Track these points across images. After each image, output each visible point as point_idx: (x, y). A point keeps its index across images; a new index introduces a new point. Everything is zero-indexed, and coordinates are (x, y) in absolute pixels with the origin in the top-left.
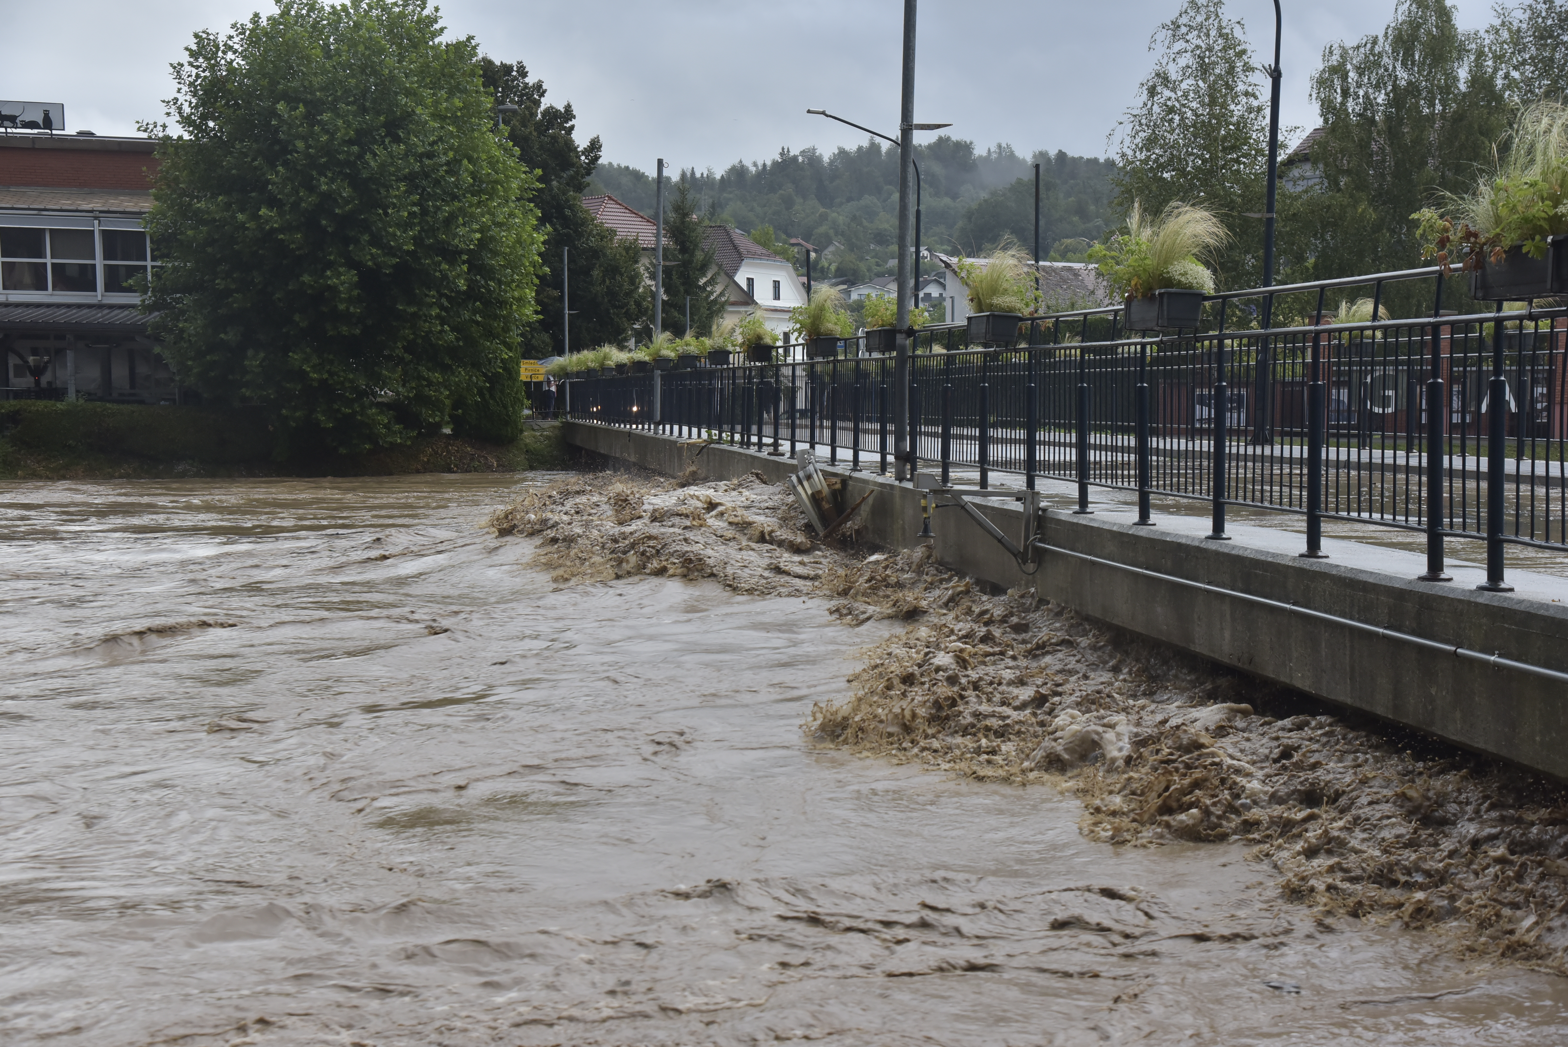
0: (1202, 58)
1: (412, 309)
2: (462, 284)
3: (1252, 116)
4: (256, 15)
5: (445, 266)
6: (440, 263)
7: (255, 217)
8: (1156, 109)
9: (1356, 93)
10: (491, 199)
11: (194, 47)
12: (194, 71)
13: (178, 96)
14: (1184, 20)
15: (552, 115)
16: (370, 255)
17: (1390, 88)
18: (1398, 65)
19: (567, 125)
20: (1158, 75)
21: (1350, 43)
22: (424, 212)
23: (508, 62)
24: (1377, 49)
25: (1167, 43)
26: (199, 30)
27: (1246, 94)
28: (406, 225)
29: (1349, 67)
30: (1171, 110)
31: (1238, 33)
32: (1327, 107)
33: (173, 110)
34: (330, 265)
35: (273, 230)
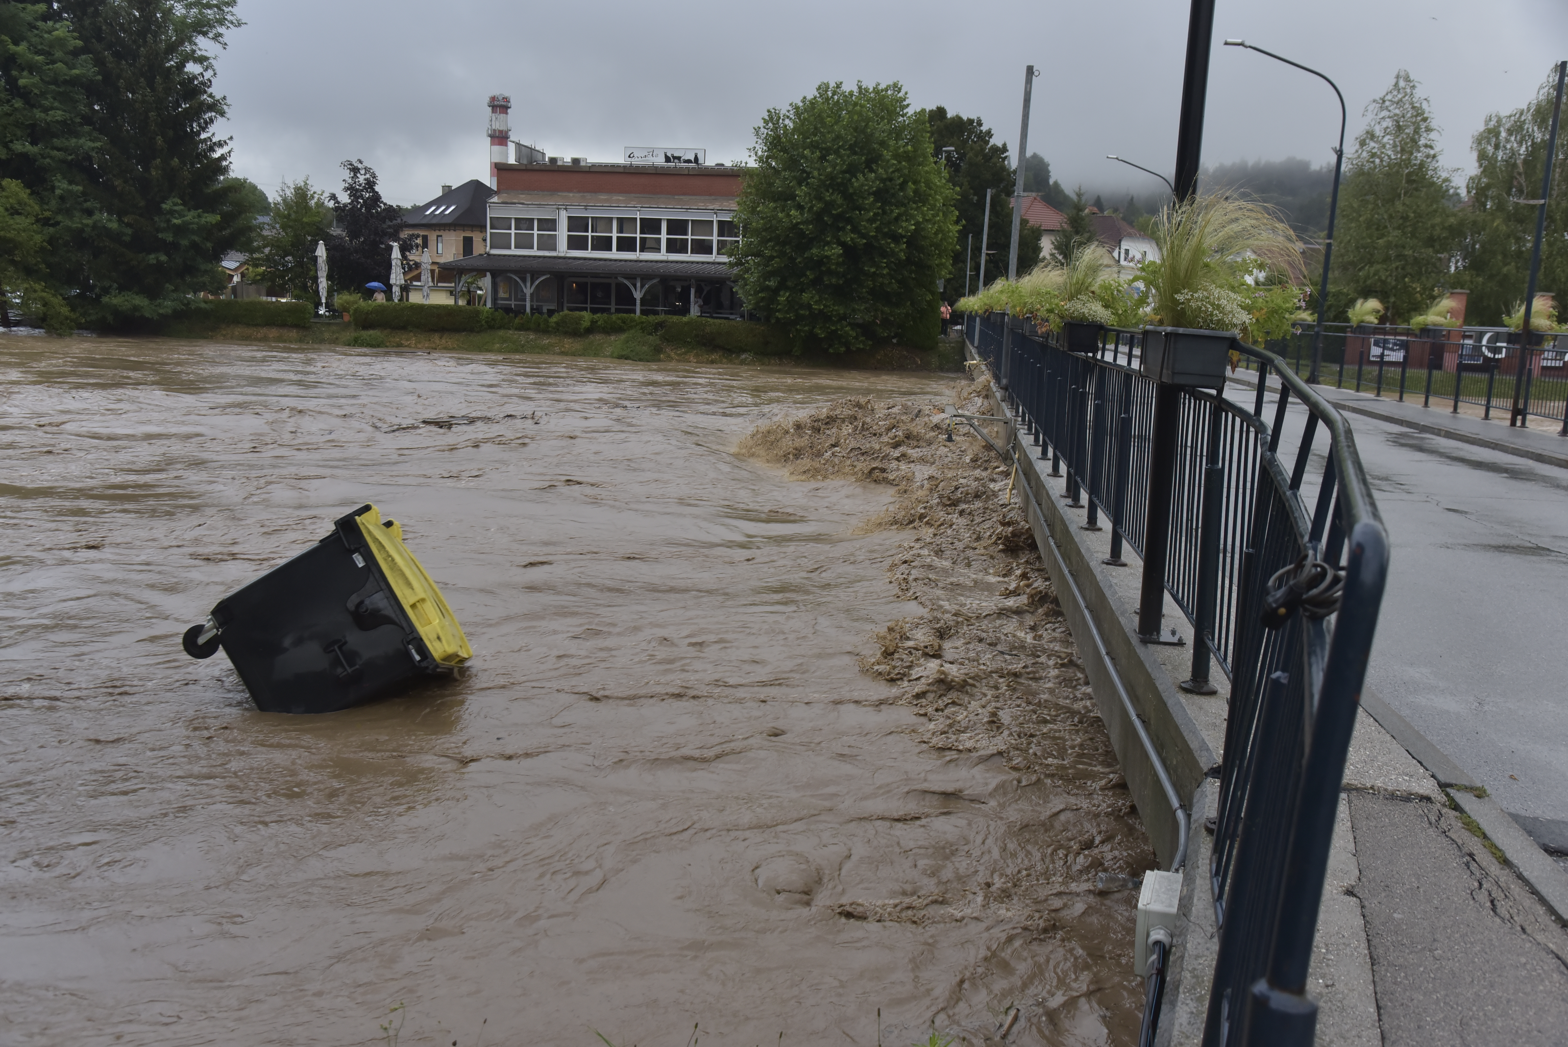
0: (1398, 122)
1: (873, 270)
2: (902, 256)
3: (1429, 160)
4: (805, 98)
5: (893, 245)
6: (889, 244)
7: (788, 215)
8: (1365, 154)
9: (1505, 147)
10: (924, 206)
11: (767, 118)
12: (766, 131)
13: (756, 145)
14: (1389, 97)
15: (995, 149)
16: (849, 238)
17: (1529, 144)
18: (1536, 128)
19: (1003, 156)
20: (1367, 132)
21: (1505, 112)
22: (884, 212)
23: (972, 117)
24: (1523, 118)
25: (1375, 112)
26: (771, 108)
27: (1426, 146)
28: (871, 221)
29: (1502, 129)
30: (1373, 155)
31: (1425, 106)
32: (1482, 156)
33: (752, 154)
34: (828, 243)
35: (798, 224)
